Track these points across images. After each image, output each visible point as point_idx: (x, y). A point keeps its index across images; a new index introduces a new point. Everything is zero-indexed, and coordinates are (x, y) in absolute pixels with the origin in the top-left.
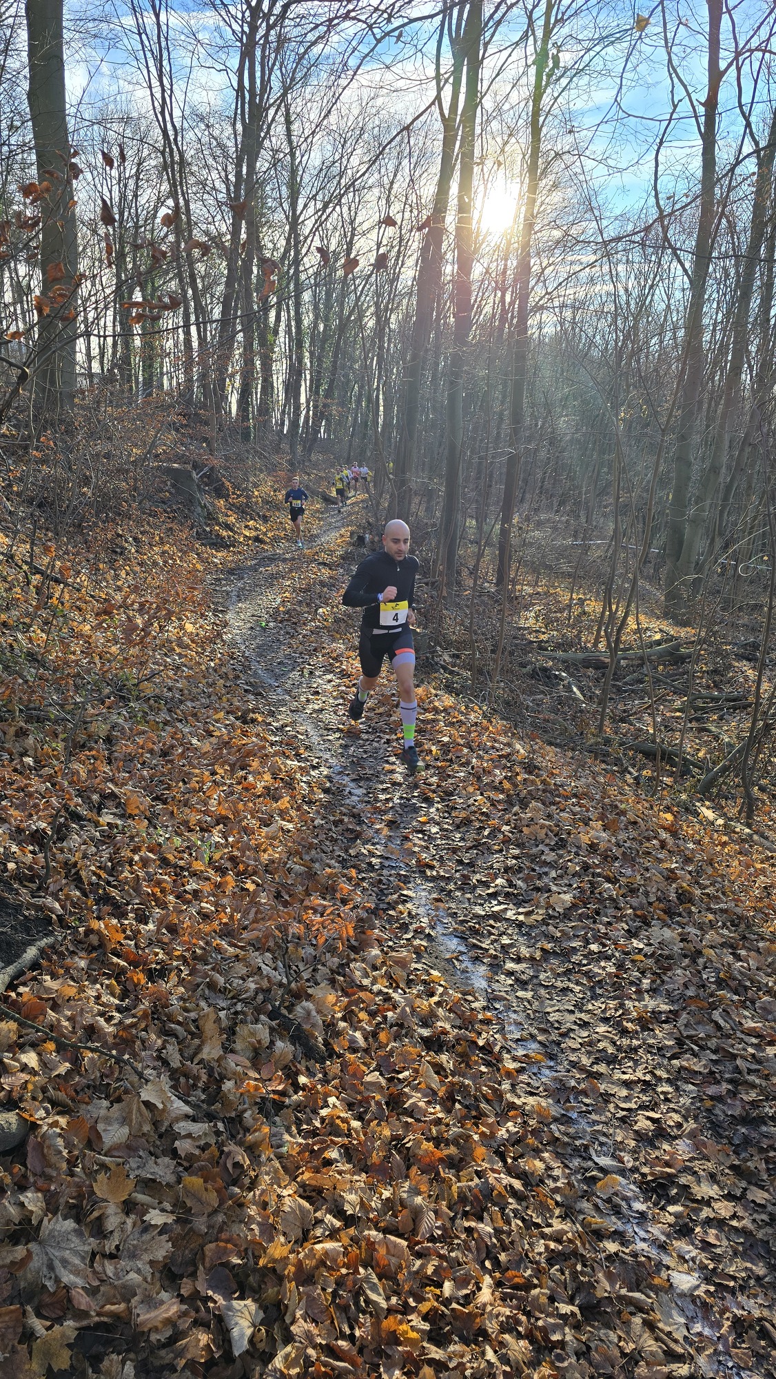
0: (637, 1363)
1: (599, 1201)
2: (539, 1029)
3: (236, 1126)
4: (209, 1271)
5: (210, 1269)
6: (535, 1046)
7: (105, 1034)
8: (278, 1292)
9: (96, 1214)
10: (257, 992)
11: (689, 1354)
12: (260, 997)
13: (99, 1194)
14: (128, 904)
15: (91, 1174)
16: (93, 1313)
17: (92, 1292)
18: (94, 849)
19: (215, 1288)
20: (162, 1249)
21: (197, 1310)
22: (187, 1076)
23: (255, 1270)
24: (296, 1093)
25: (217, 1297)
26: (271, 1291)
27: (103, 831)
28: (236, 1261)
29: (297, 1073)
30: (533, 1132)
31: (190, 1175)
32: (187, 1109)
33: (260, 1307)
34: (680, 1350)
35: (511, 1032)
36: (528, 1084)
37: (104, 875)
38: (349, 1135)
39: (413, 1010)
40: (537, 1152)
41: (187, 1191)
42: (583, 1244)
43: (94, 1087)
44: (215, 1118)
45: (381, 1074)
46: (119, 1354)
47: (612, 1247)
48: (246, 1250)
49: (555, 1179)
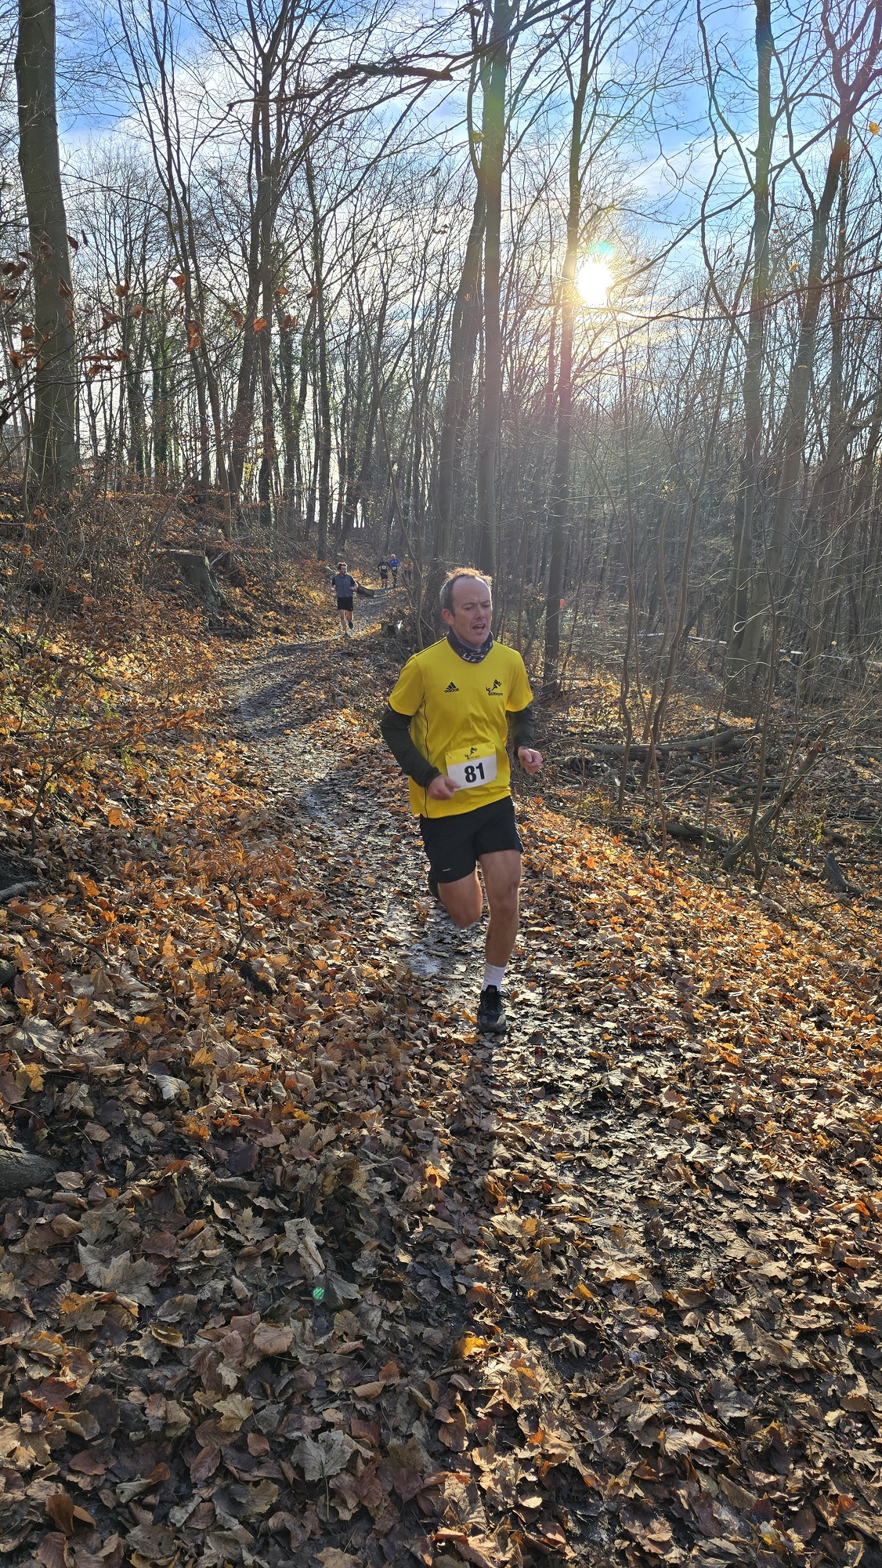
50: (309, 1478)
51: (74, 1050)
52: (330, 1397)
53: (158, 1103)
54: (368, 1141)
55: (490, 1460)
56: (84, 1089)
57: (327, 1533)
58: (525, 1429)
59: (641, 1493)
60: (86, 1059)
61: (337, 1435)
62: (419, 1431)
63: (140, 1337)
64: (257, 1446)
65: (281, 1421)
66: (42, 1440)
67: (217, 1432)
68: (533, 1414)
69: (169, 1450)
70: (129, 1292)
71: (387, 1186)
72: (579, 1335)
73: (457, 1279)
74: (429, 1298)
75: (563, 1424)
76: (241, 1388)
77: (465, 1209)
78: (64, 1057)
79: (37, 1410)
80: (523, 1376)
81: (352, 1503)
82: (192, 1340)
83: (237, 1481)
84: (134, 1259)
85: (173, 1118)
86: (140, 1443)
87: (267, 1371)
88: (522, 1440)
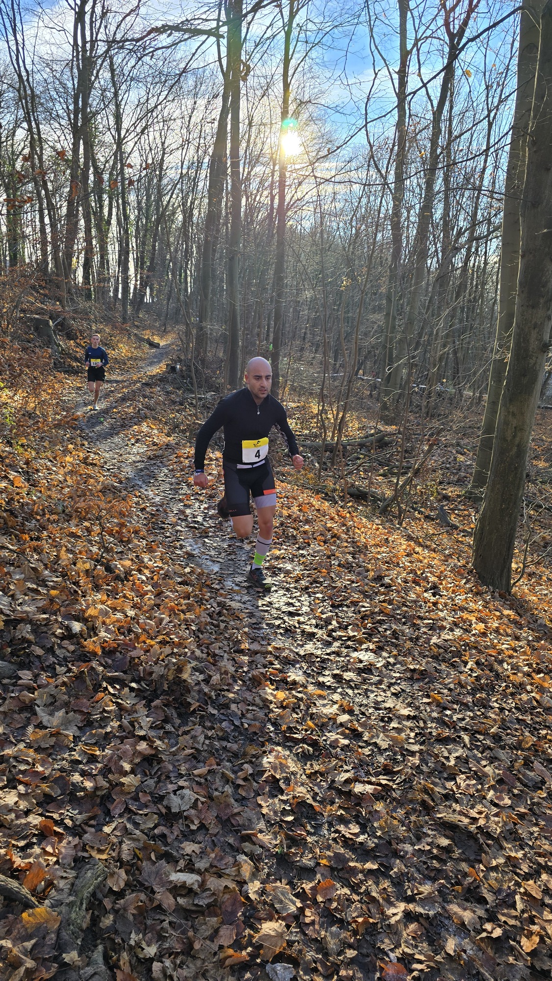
50: (173, 811)
51: (19, 608)
52: (181, 776)
53: (70, 635)
54: (189, 654)
55: (266, 802)
56: (29, 627)
57: (184, 836)
58: (283, 786)
59: (343, 813)
60: (26, 612)
61: (186, 792)
62: (228, 789)
63: (75, 750)
64: (144, 798)
65: (156, 787)
66: (30, 797)
67: (123, 793)
68: (287, 780)
69: (98, 801)
70: (67, 729)
71: (201, 677)
72: (309, 745)
73: (243, 720)
74: (229, 730)
75: (302, 784)
76: (133, 771)
77: (245, 688)
78: (13, 611)
79: (26, 784)
80: (281, 763)
81: (196, 822)
82: (103, 751)
83: (136, 814)
84: (67, 713)
85: (78, 643)
86: (82, 798)
87: (146, 764)
88: (282, 792)
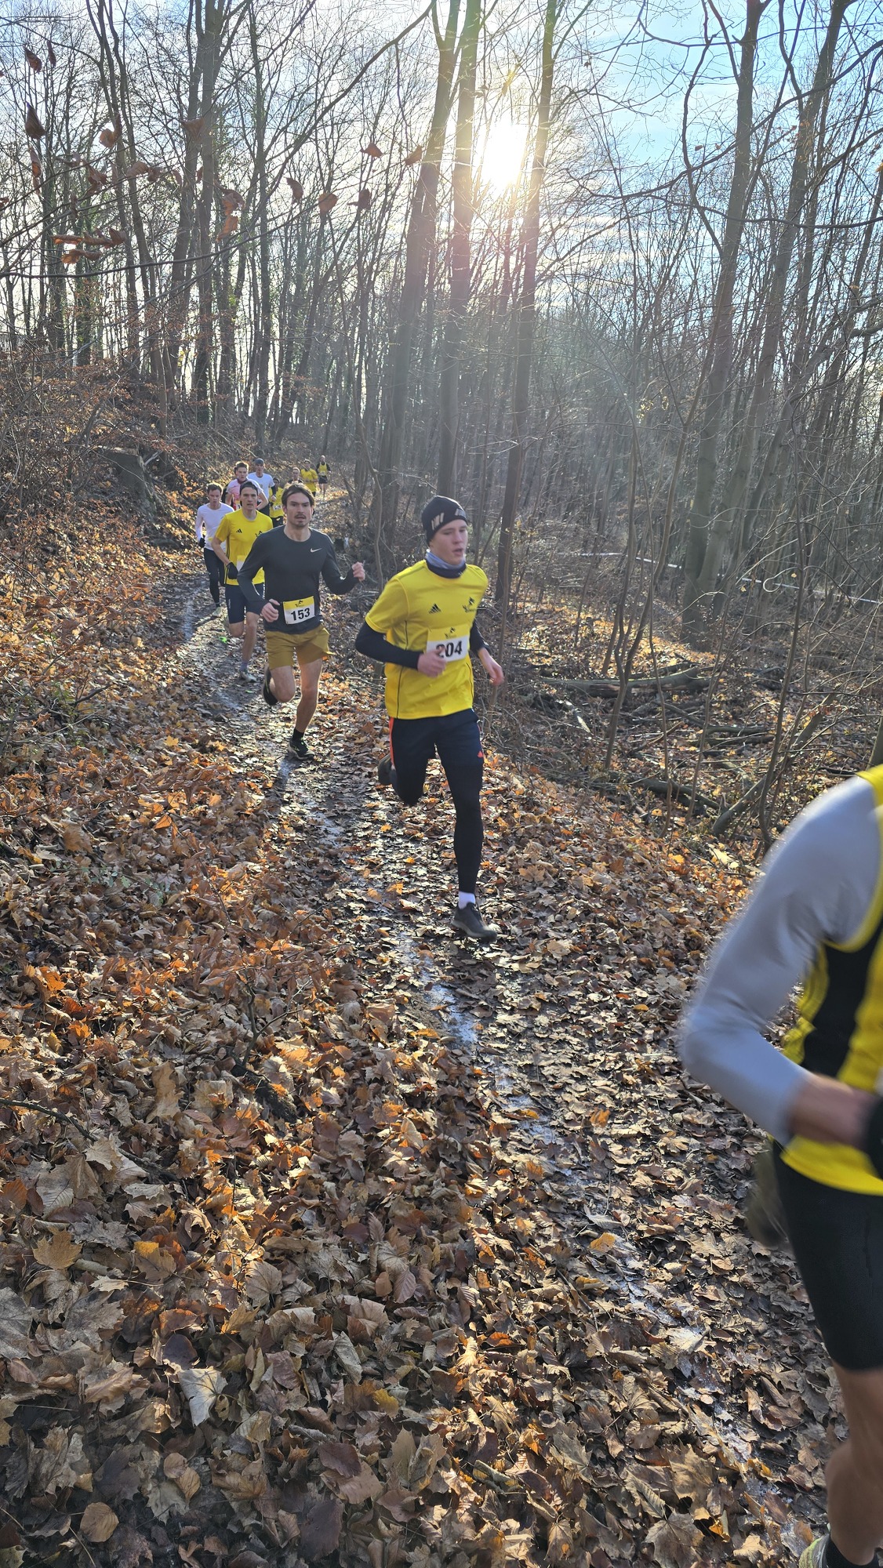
0: (628, 1422)
1: (592, 1260)
2: (531, 1084)
3: (195, 1187)
4: (167, 1338)
5: (167, 1337)
6: (528, 1101)
7: (45, 1091)
8: (243, 1359)
9: (36, 1282)
10: (219, 1045)
11: (684, 1412)
12: (223, 1051)
13: (39, 1260)
14: (68, 949)
15: (31, 1240)
16: (34, 1386)
17: (33, 1363)
18: (27, 889)
19: (172, 1358)
20: (113, 1317)
21: (153, 1380)
22: (139, 1136)
23: (217, 1337)
24: (263, 1153)
25: (174, 1366)
26: (234, 1358)
27: (39, 869)
28: (195, 1327)
29: (264, 1133)
30: (523, 1191)
31: (144, 1239)
32: (140, 1171)
33: (223, 1375)
34: (674, 1408)
35: (502, 1087)
36: (520, 1141)
37: (41, 918)
38: (321, 1197)
39: (395, 1065)
40: (527, 1211)
41: (141, 1258)
42: (575, 1304)
43: (33, 1148)
44: (172, 1179)
45: (358, 1133)
46: (64, 1427)
47: (606, 1306)
48: (207, 1317)
49: (546, 1239)
